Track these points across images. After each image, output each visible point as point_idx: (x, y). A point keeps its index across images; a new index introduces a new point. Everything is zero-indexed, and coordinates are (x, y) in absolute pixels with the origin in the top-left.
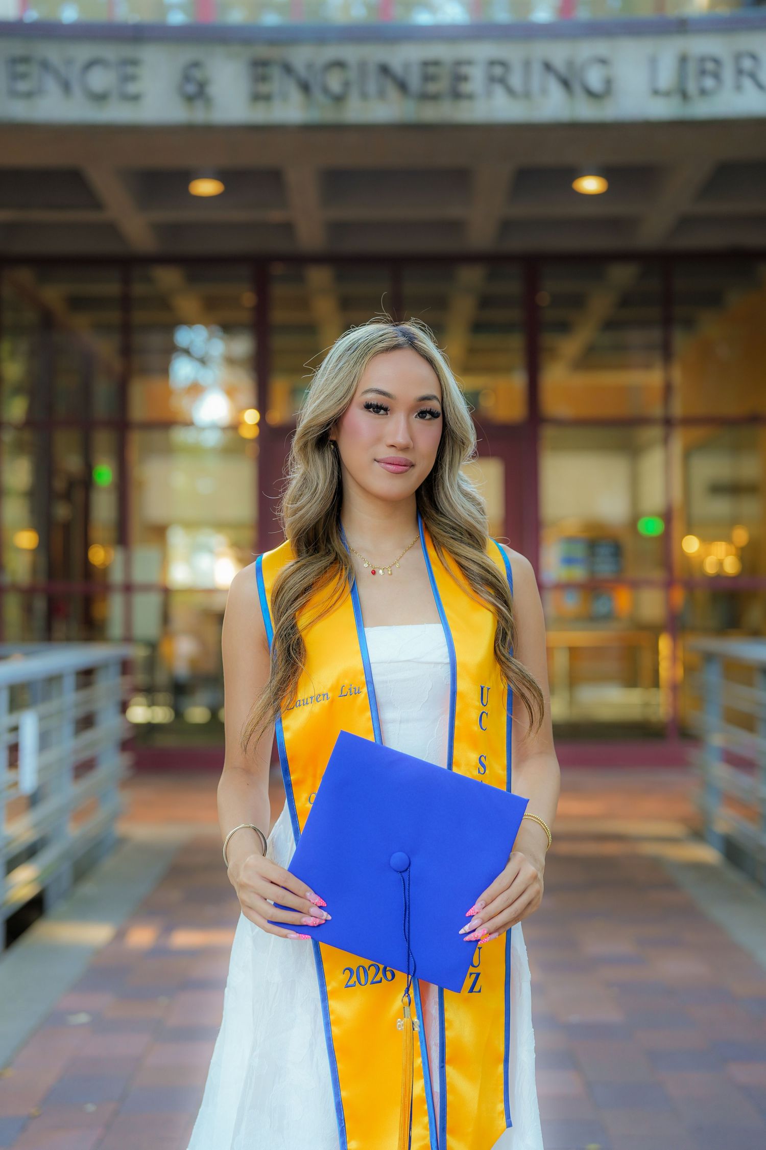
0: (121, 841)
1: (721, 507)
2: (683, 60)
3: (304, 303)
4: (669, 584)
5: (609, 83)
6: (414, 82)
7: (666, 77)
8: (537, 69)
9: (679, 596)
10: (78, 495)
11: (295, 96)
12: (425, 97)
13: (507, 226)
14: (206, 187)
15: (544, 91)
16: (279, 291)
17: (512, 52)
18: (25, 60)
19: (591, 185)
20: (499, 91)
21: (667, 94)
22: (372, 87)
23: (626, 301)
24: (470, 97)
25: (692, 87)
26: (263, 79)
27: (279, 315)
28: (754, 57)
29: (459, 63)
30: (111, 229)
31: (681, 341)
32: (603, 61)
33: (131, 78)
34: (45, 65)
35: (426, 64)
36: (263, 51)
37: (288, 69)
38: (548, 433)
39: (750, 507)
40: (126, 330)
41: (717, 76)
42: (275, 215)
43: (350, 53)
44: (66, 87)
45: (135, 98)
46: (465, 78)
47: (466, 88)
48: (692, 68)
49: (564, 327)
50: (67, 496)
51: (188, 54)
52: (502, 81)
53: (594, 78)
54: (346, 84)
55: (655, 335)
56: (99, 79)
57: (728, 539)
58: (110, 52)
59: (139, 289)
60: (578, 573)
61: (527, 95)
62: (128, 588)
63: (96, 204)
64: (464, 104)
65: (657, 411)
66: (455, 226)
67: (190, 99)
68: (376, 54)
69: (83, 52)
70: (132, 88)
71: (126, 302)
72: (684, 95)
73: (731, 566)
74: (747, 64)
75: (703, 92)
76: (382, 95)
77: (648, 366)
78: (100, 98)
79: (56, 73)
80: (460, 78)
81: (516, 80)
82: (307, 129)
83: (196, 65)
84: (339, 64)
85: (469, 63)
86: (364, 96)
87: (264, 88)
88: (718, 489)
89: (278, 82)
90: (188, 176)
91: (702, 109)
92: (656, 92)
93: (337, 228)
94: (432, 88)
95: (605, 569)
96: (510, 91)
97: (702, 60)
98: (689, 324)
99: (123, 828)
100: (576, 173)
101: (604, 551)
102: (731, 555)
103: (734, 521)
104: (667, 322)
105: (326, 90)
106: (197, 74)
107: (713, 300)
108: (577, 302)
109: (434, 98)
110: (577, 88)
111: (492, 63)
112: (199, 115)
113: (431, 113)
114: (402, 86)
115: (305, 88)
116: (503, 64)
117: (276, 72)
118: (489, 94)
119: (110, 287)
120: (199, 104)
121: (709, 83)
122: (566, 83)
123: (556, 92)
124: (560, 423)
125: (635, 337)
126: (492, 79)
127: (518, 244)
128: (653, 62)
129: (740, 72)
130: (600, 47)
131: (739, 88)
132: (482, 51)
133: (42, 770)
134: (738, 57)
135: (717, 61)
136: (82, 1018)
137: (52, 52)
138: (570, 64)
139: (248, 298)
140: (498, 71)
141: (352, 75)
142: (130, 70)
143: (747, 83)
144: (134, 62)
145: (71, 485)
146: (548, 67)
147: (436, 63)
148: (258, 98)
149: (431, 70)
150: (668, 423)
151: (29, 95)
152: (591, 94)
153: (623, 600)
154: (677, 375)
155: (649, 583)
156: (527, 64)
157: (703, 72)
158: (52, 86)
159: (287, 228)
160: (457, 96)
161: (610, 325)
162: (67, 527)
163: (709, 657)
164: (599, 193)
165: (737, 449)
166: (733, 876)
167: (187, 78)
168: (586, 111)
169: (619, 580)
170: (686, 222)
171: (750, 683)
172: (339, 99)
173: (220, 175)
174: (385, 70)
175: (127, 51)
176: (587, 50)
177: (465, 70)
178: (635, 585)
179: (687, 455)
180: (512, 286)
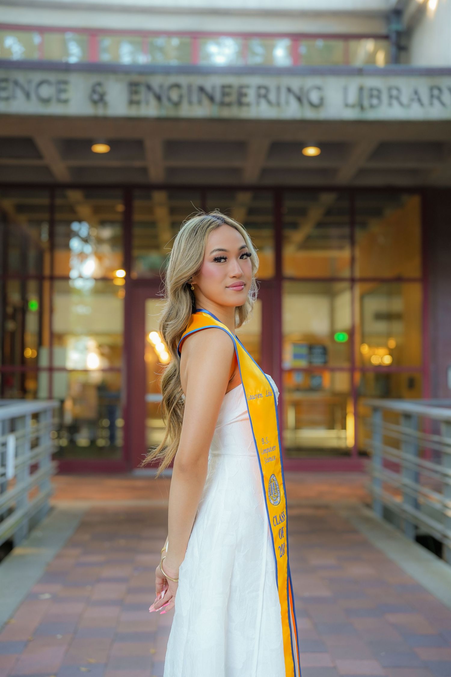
0: (52, 509)
1: (381, 326)
2: (361, 89)
3: (150, 210)
4: (352, 370)
5: (322, 99)
6: (218, 96)
7: (352, 98)
8: (283, 91)
9: (358, 376)
10: (19, 317)
11: (153, 102)
12: (223, 104)
13: (265, 172)
14: (101, 148)
15: (287, 103)
16: (137, 203)
17: (270, 82)
18: (6, 80)
19: (311, 151)
20: (263, 102)
21: (353, 106)
22: (195, 98)
23: (329, 212)
24: (248, 105)
25: (366, 103)
26: (136, 92)
27: (137, 217)
28: (398, 89)
29: (241, 87)
30: (47, 169)
31: (360, 235)
32: (319, 88)
33: (64, 91)
34: (16, 83)
35: (223, 87)
36: (136, 78)
37: (149, 88)
38: (287, 285)
39: (397, 327)
40: (52, 224)
41: (379, 97)
42: (137, 164)
43: (183, 80)
44: (28, 95)
45: (66, 101)
46: (245, 95)
47: (245, 100)
48: (366, 94)
49: (295, 226)
50: (13, 317)
51: (94, 79)
52: (265, 97)
53: (314, 97)
54: (181, 97)
55: (346, 231)
56: (46, 91)
57: (386, 346)
58: (52, 77)
59: (59, 201)
60: (303, 363)
61: (278, 104)
62: (51, 369)
63: (39, 156)
64: (245, 109)
65: (346, 273)
66: (237, 171)
67: (95, 102)
68: (198, 81)
69: (37, 77)
70: (64, 96)
71: (52, 209)
72: (362, 108)
73: (387, 360)
74: (394, 93)
75: (372, 106)
76: (200, 102)
77: (341, 248)
78: (46, 101)
79: (23, 88)
80: (241, 95)
81: (272, 96)
82: (159, 120)
83: (99, 84)
84: (177, 86)
85: (248, 87)
86: (190, 103)
87: (135, 98)
88: (379, 316)
89: (143, 95)
90: (91, 142)
91: (371, 115)
92: (347, 105)
93: (171, 171)
94: (227, 99)
95: (318, 361)
96: (269, 102)
97: (371, 89)
98: (364, 225)
99: (52, 502)
100: (305, 145)
101: (318, 351)
102: (387, 355)
103: (389, 335)
104: (352, 224)
105: (169, 99)
106: (99, 89)
107: (378, 213)
108: (303, 212)
109: (229, 105)
110: (305, 101)
111: (259, 87)
112: (100, 111)
113: (226, 113)
114: (211, 99)
115: (159, 98)
116: (266, 88)
117: (143, 89)
118: (258, 104)
119: (43, 200)
120: (100, 105)
121: (375, 101)
122: (299, 99)
123: (294, 104)
124: (293, 279)
125: (334, 232)
126: (259, 96)
127: (270, 181)
128: (345, 90)
129: (391, 97)
130: (317, 81)
131: (390, 105)
132: (254, 81)
133: (16, 467)
134: (390, 89)
135: (379, 91)
136: (47, 596)
137: (20, 77)
138: (301, 89)
139: (120, 208)
140: (263, 91)
141: (184, 91)
142: (62, 87)
143: (395, 102)
144: (65, 83)
145: (15, 310)
146: (289, 90)
147: (230, 87)
148: (132, 102)
149: (227, 90)
150: (353, 280)
151: (7, 99)
152: (312, 105)
153: (326, 379)
154: (357, 253)
155: (341, 369)
156: (278, 89)
157: (371, 96)
158: (19, 94)
159: (144, 170)
160: (240, 104)
161: (320, 225)
162: (13, 334)
163: (375, 409)
164: (316, 155)
165: (390, 294)
166: (388, 526)
167: (94, 91)
168: (310, 114)
169: (326, 367)
170: (362, 172)
171: (397, 423)
172: (177, 104)
173: (108, 142)
174: (202, 89)
175: (62, 76)
176: (310, 82)
177: (245, 90)
178: (333, 370)
179: (362, 298)
180: (268, 203)
